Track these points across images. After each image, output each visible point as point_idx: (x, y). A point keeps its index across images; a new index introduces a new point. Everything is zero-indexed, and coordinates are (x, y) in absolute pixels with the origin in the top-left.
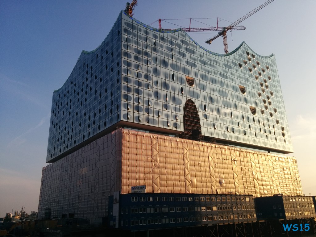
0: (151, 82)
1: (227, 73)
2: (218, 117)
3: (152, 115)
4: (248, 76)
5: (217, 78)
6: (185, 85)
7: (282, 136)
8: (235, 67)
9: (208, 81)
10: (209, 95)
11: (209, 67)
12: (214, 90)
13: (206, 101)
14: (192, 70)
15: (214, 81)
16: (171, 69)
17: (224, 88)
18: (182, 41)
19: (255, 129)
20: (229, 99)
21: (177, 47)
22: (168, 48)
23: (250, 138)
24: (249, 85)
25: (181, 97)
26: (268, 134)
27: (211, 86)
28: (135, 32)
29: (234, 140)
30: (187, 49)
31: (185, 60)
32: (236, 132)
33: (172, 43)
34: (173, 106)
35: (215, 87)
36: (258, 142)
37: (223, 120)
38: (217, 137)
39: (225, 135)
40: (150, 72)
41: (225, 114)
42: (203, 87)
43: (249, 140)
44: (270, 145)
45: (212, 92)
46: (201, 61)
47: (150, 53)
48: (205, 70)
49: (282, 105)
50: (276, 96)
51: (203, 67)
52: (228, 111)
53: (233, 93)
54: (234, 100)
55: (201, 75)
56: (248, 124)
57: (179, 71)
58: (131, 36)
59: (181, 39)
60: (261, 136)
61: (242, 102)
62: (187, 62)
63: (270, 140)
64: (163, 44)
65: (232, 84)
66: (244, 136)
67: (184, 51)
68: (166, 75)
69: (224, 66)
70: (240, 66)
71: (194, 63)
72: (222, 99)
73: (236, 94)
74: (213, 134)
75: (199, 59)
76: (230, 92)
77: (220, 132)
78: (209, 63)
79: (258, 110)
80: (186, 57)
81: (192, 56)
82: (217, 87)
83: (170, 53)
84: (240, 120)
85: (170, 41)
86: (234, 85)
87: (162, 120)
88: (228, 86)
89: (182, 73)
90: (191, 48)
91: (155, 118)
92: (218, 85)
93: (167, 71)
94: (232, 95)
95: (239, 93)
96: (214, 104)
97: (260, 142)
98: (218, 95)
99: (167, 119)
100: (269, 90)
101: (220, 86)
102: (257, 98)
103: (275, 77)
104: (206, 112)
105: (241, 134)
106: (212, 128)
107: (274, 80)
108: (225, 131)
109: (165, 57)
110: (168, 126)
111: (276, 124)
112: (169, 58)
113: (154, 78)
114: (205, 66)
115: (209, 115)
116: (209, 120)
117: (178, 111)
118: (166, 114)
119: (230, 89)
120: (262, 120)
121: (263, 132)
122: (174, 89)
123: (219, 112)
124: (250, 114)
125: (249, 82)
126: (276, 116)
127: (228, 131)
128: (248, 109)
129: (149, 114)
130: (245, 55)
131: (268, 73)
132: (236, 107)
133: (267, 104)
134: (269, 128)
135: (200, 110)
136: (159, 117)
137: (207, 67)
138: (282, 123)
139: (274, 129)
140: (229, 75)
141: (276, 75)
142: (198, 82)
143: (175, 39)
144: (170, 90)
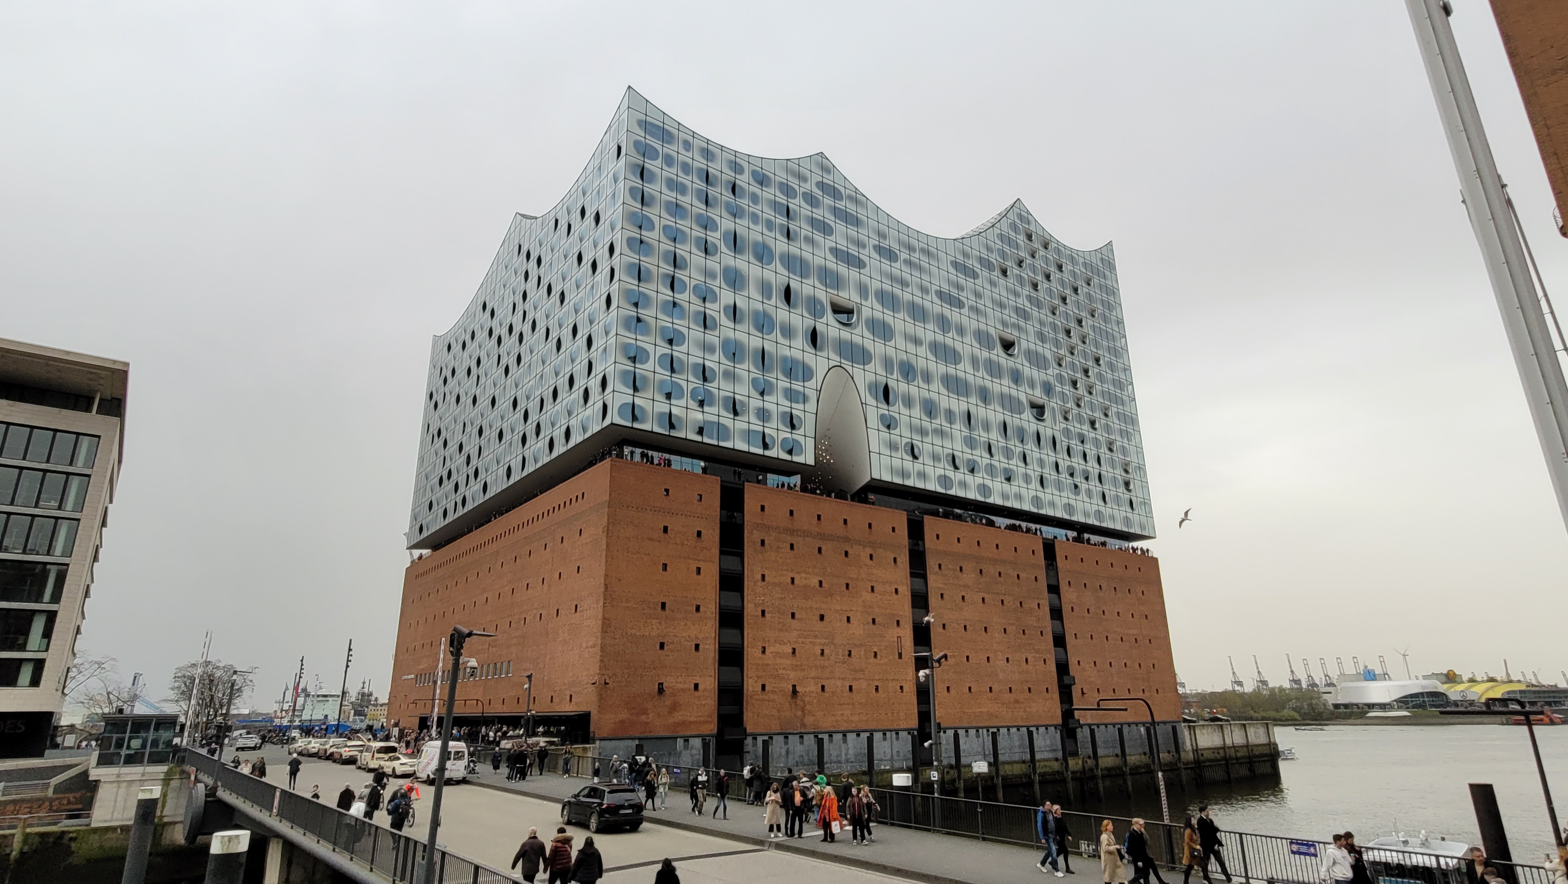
0: (715, 306)
1: (963, 290)
2: (926, 424)
3: (714, 410)
4: (1027, 304)
5: (927, 305)
6: (824, 320)
7: (1122, 489)
8: (986, 273)
9: (898, 312)
10: (902, 355)
11: (905, 268)
12: (917, 342)
13: (892, 374)
14: (851, 274)
15: (918, 313)
16: (780, 269)
17: (950, 335)
18: (821, 185)
19: (1041, 463)
20: (964, 370)
21: (803, 204)
22: (775, 205)
23: (1024, 492)
24: (1029, 329)
25: (810, 359)
26: (1079, 479)
27: (910, 328)
28: (670, 149)
29: (972, 495)
30: (835, 211)
31: (829, 244)
32: (979, 472)
33: (788, 190)
34: (783, 383)
35: (920, 333)
36: (1049, 503)
37: (941, 433)
38: (920, 485)
39: (944, 480)
40: (713, 276)
41: (950, 416)
42: (882, 331)
43: (1019, 497)
44: (1086, 514)
45: (911, 348)
46: (879, 249)
47: (718, 219)
48: (892, 278)
49: (1125, 395)
50: (1112, 366)
51: (886, 267)
52: (959, 405)
53: (977, 352)
54: (980, 374)
55: (876, 293)
56: (1019, 450)
57: (807, 277)
58: (658, 162)
59: (820, 179)
60: (1059, 486)
61: (1006, 381)
62: (835, 252)
63: (1086, 499)
64: (758, 191)
65: (974, 325)
66: (1006, 486)
67: (827, 215)
68: (765, 289)
69: (951, 270)
70: (1004, 272)
71: (857, 254)
72: (942, 368)
73: (985, 354)
74: (909, 477)
75: (873, 242)
76: (968, 348)
77: (929, 470)
78: (904, 256)
79: (1053, 405)
80: (831, 234)
81: (852, 231)
82: (929, 332)
83: (781, 220)
84: (995, 436)
85: (781, 184)
86: (983, 327)
87: (746, 426)
88: (961, 331)
89: (817, 284)
90: (851, 208)
91: (722, 420)
92: (930, 326)
93: (769, 275)
94: (974, 361)
95: (998, 354)
96: (916, 383)
97: (1052, 504)
98: (931, 357)
99: (763, 426)
100: (1090, 349)
101: (936, 330)
102: (1053, 371)
103: (1109, 307)
104: (890, 408)
105: (996, 477)
106: (905, 457)
107: (1106, 319)
108: (947, 467)
109: (765, 231)
110: (766, 446)
111: (1107, 452)
112: (779, 236)
113: (727, 297)
114: (893, 264)
115: (897, 416)
116: (897, 431)
117: (798, 402)
118: (759, 409)
119: (968, 339)
120: (1063, 439)
121: (1064, 475)
122: (788, 332)
123: (930, 409)
124: (1027, 420)
125: (1029, 320)
126: (1108, 429)
127: (956, 467)
128: (1022, 403)
129: (703, 407)
130: (1021, 239)
131: (1089, 296)
132: (985, 396)
133: (1082, 390)
134: (1084, 463)
135: (871, 401)
136: (736, 418)
137: (898, 268)
138: (1124, 450)
139: (1098, 467)
140: (967, 297)
141: (1114, 303)
142: (866, 313)
143: (800, 178)
144: (777, 335)
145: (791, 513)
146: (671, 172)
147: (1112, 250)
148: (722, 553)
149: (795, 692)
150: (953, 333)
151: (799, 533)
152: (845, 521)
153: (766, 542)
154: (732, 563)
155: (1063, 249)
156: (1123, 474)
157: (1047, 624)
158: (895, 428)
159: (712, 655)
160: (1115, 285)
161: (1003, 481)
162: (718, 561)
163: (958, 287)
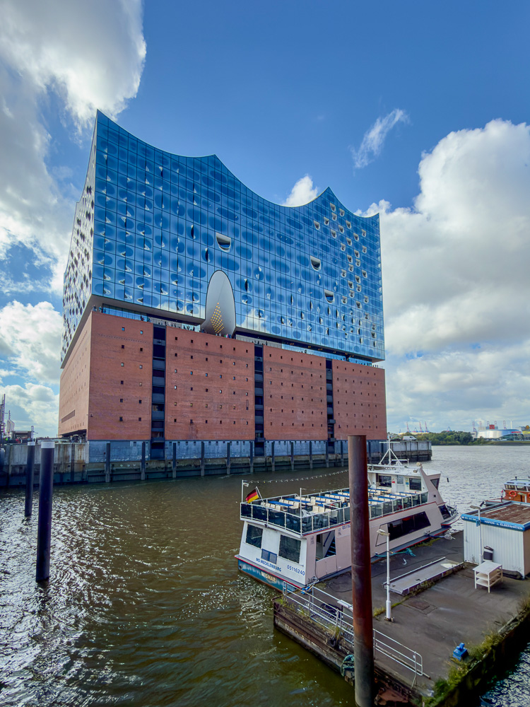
0: (150, 236)
1: (293, 234)
2: (267, 302)
3: (150, 290)
4: (328, 243)
5: (272, 241)
6: (213, 246)
7: (370, 337)
8: (306, 227)
9: (256, 244)
10: (255, 266)
11: (261, 221)
12: (265, 260)
13: (250, 275)
14: (229, 223)
15: (266, 245)
16: (188, 218)
17: (284, 257)
18: (214, 174)
20: (290, 276)
21: (203, 183)
22: (186, 183)
23: (318, 336)
24: (329, 256)
25: (204, 266)
26: (348, 331)
27: (261, 253)
28: (123, 148)
29: (290, 336)
30: (222, 189)
31: (217, 206)
32: (294, 326)
33: (193, 175)
34: (189, 278)
35: (267, 255)
36: (331, 342)
37: (275, 306)
38: (262, 330)
39: (276, 329)
40: (149, 220)
41: (281, 298)
42: (246, 253)
43: (315, 339)
44: (350, 348)
45: (262, 263)
46: (246, 210)
47: (152, 189)
48: (253, 226)
50: (372, 277)
51: (250, 221)
52: (286, 293)
53: (298, 267)
54: (299, 278)
55: (243, 233)
56: (317, 316)
57: (204, 223)
58: (116, 155)
59: (213, 170)
60: (337, 334)
61: (313, 282)
62: (221, 211)
63: (351, 341)
64: (177, 175)
65: (298, 253)
66: (309, 333)
67: (217, 190)
68: (179, 229)
69: (287, 223)
70: (317, 226)
71: (233, 212)
72: (278, 274)
73: (303, 268)
74: (256, 326)
75: (242, 206)
76: (293, 265)
77: (267, 324)
78: (260, 215)
79: (338, 295)
80: (219, 200)
81: (231, 201)
82: (272, 255)
83: (189, 192)
84: (304, 308)
85: (190, 172)
86: (303, 254)
87: (167, 298)
88: (290, 255)
89: (210, 227)
90: (231, 186)
91: (154, 295)
92: (273, 252)
93: (182, 221)
94: (296, 272)
95: (310, 268)
96: (263, 281)
97: (333, 343)
98: (272, 268)
99: (177, 299)
100: (361, 268)
101: (276, 254)
102: (340, 278)
103: (374, 248)
104: (248, 292)
105: (304, 329)
106: (254, 317)
107: (371, 253)
108: (277, 322)
109: (180, 197)
110: (178, 309)
111: (364, 319)
112: (188, 200)
113: (158, 232)
114: (254, 219)
115: (251, 297)
117: (197, 288)
118: (175, 291)
119: (294, 260)
120: (342, 311)
121: (341, 330)
122: (192, 252)
124: (323, 302)
125: (328, 252)
126: (366, 308)
127: (282, 323)
128: (322, 293)
129: (143, 288)
130: (328, 209)
131: (363, 241)
133: (354, 289)
134: (352, 324)
135: (238, 289)
136: (162, 294)
137: (256, 222)
138: (374, 319)
139: (359, 326)
140: (295, 238)
141: (376, 245)
142: (237, 244)
143: (201, 168)
144: (186, 253)
145: (192, 341)
146: (123, 161)
147: (378, 218)
148: (154, 359)
149: (191, 422)
151: (196, 351)
152: (221, 347)
153: (178, 354)
154: (159, 364)
155: (352, 216)
156: (372, 330)
157: (325, 397)
158: (250, 303)
159: (148, 405)
160: (378, 236)
161: (308, 330)
162: (151, 362)
163: (290, 233)
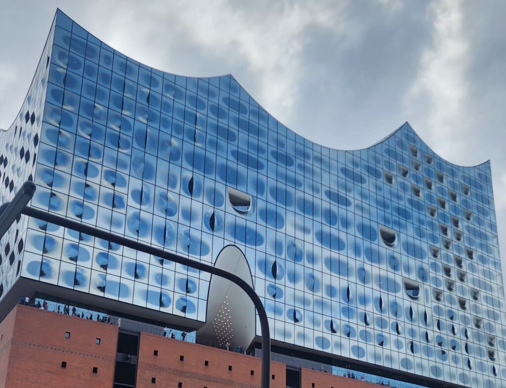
0: (124, 190)
1: (350, 191)
2: (309, 296)
3: (117, 272)
4: (408, 205)
5: (317, 202)
6: (222, 208)
7: (486, 358)
8: (372, 180)
10: (290, 239)
11: (299, 172)
13: (281, 254)
14: (249, 172)
15: (308, 208)
16: (185, 164)
17: (336, 227)
18: (228, 101)
19: (412, 333)
20: (346, 256)
21: (210, 114)
22: (184, 114)
23: (394, 354)
24: (409, 225)
25: (207, 239)
26: (446, 348)
27: (300, 219)
28: (91, 62)
29: (347, 354)
30: (239, 122)
31: (231, 147)
32: (354, 336)
33: (197, 102)
35: (308, 224)
36: (418, 365)
37: (322, 304)
38: (299, 343)
39: (322, 341)
40: (124, 166)
41: (331, 291)
42: (275, 219)
44: (451, 376)
45: (300, 235)
46: (276, 155)
47: (131, 121)
48: (286, 178)
49: (494, 283)
50: (483, 260)
51: (282, 169)
52: (339, 282)
53: (359, 241)
54: (361, 259)
55: (271, 190)
56: (392, 321)
57: (210, 172)
59: (227, 95)
60: (428, 352)
61: (384, 266)
62: (237, 155)
63: (452, 364)
64: (171, 102)
65: (358, 219)
66: (379, 350)
67: (232, 125)
68: (171, 182)
69: (341, 175)
70: (389, 180)
71: (256, 157)
72: (326, 253)
73: (367, 244)
74: (290, 336)
75: (271, 149)
76: (351, 238)
77: (309, 333)
78: (299, 161)
79: (426, 288)
80: (234, 140)
81: (253, 140)
82: (317, 224)
83: (188, 126)
84: (371, 309)
85: (191, 97)
86: (367, 222)
87: (145, 287)
88: (346, 224)
89: (218, 179)
90: (254, 120)
91: (123, 281)
92: (318, 219)
93: (175, 169)
95: (380, 245)
96: (301, 263)
97: (421, 367)
98: (317, 242)
99: (161, 288)
100: (464, 244)
101: (324, 222)
102: (428, 260)
103: (485, 213)
104: (277, 281)
105: (370, 341)
106: (288, 320)
107: (479, 222)
108: (325, 330)
109: (174, 134)
110: (162, 305)
111: (474, 327)
112: (186, 138)
113: (136, 184)
114: (288, 167)
115: (282, 288)
116: (282, 300)
118: (158, 275)
119: (352, 230)
120: (434, 314)
121: (433, 345)
122: (189, 215)
123: (313, 284)
124: (402, 298)
125: (409, 219)
126: (476, 309)
127: (333, 331)
128: (398, 285)
129: (106, 270)
130: (406, 154)
131: (465, 202)
132: (363, 276)
133: (454, 277)
134: (452, 335)
135: (260, 274)
136: (136, 280)
137: (292, 171)
138: (490, 327)
139: (465, 339)
140: (354, 197)
141: (488, 210)
142: (261, 204)
143: (209, 93)
144: (179, 217)
145: (182, 358)
146: (90, 81)
147: (489, 168)
148: (115, 386)
150: (339, 225)
151: (187, 375)
152: (230, 368)
153: (156, 380)
155: (444, 164)
156: (488, 346)
158: (280, 297)
160: (490, 195)
161: (377, 344)
163: (346, 189)
